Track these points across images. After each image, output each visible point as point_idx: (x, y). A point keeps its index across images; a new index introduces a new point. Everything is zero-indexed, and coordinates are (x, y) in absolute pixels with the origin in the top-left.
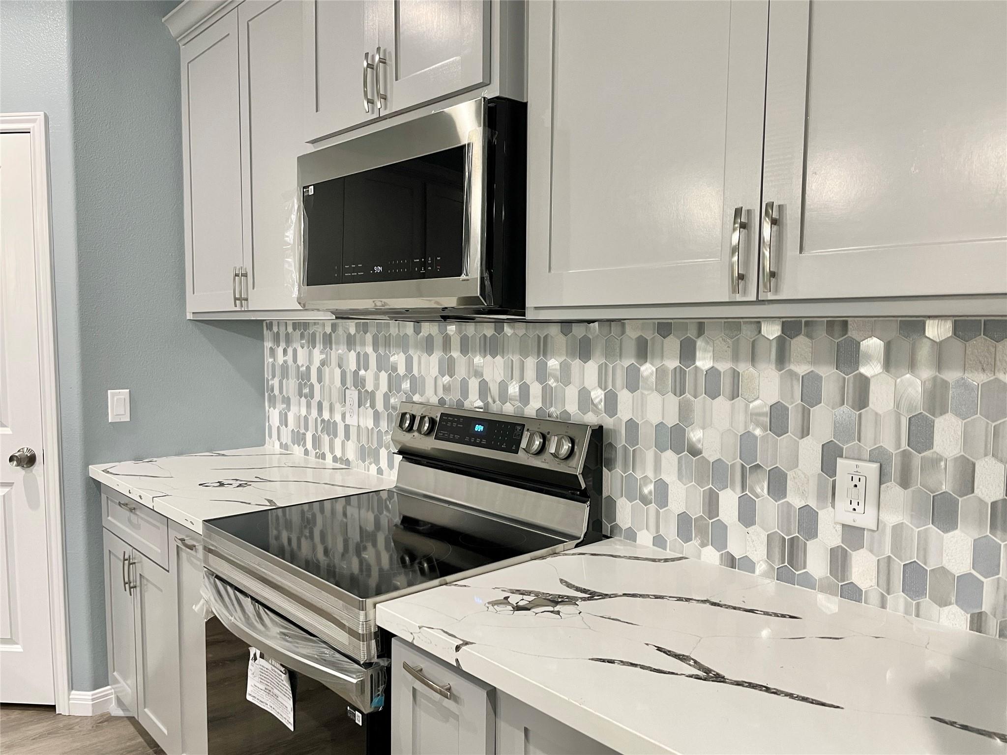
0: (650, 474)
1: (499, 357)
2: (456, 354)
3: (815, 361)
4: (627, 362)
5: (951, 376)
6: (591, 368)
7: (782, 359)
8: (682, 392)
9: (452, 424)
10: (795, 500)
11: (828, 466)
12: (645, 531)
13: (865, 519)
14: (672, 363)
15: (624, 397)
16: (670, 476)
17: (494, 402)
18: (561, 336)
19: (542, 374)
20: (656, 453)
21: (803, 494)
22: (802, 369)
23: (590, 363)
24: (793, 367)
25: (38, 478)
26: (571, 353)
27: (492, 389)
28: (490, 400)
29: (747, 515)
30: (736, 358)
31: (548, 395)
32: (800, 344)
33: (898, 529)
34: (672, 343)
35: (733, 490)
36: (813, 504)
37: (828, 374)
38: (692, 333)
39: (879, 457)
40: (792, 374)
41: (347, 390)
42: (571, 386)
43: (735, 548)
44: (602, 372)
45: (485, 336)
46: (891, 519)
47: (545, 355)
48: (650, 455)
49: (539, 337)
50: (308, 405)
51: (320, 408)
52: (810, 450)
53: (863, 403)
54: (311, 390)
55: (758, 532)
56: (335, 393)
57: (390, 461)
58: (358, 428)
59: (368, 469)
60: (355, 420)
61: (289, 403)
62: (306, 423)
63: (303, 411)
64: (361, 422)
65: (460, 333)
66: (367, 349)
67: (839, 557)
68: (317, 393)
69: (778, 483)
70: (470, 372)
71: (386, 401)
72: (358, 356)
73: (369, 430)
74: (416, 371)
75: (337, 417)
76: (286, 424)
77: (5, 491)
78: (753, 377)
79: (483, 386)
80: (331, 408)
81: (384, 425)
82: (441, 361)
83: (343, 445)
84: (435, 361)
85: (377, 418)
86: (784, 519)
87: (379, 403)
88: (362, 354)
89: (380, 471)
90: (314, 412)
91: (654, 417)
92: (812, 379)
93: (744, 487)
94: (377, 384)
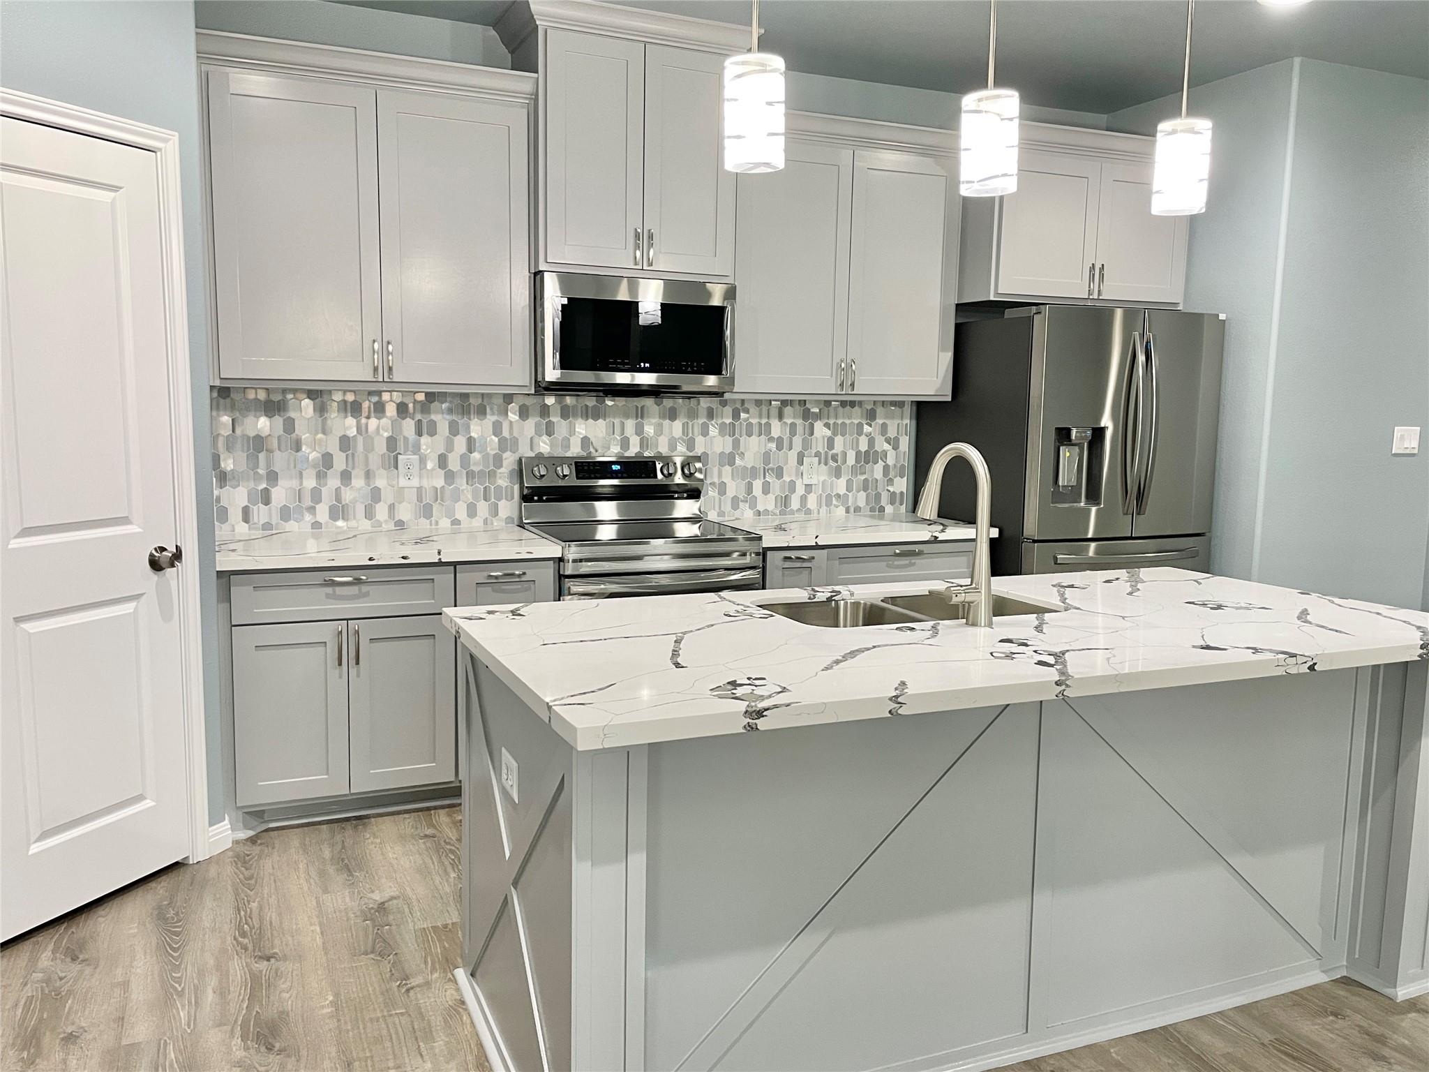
0: (716, 479)
1: (600, 421)
2: (555, 419)
3: (794, 418)
4: (701, 421)
5: (840, 422)
7: (781, 417)
8: (734, 435)
9: (589, 467)
10: (787, 478)
11: (800, 462)
12: (713, 511)
13: (814, 481)
14: (728, 421)
15: (700, 440)
16: (727, 479)
17: (596, 451)
18: (655, 406)
19: (639, 430)
20: (719, 468)
21: (790, 476)
22: (789, 421)
23: (677, 422)
24: (785, 420)
25: (171, 582)
26: (663, 417)
27: (594, 443)
28: (592, 450)
29: (766, 489)
30: (760, 417)
31: (644, 443)
32: (788, 410)
33: (824, 482)
35: (760, 479)
36: (794, 479)
37: (799, 422)
38: (738, 405)
39: (817, 454)
40: (785, 423)
41: (399, 456)
42: (663, 436)
43: (760, 507)
44: (685, 426)
45: (587, 406)
46: (822, 478)
47: (642, 417)
48: (716, 470)
49: (637, 407)
50: (321, 476)
51: (346, 477)
52: (793, 456)
53: (812, 434)
54: (327, 460)
55: (771, 497)
56: (375, 460)
57: (472, 511)
58: (420, 489)
59: (437, 523)
60: (415, 482)
61: (273, 477)
62: (316, 496)
63: (310, 483)
64: (425, 483)
65: (560, 403)
66: (433, 417)
67: (803, 499)
68: (340, 462)
69: (779, 473)
70: (572, 432)
71: (464, 461)
72: (419, 424)
73: (437, 489)
74: (506, 433)
75: (380, 482)
76: (267, 501)
77: (129, 608)
78: (768, 425)
79: (585, 441)
80: (368, 475)
81: (461, 482)
82: (537, 425)
83: (392, 508)
84: (530, 425)
85: (450, 477)
86: (782, 488)
87: (454, 464)
88: (425, 421)
89: (456, 522)
90: (333, 482)
91: (718, 450)
92: (793, 426)
93: (764, 477)
94: (450, 447)
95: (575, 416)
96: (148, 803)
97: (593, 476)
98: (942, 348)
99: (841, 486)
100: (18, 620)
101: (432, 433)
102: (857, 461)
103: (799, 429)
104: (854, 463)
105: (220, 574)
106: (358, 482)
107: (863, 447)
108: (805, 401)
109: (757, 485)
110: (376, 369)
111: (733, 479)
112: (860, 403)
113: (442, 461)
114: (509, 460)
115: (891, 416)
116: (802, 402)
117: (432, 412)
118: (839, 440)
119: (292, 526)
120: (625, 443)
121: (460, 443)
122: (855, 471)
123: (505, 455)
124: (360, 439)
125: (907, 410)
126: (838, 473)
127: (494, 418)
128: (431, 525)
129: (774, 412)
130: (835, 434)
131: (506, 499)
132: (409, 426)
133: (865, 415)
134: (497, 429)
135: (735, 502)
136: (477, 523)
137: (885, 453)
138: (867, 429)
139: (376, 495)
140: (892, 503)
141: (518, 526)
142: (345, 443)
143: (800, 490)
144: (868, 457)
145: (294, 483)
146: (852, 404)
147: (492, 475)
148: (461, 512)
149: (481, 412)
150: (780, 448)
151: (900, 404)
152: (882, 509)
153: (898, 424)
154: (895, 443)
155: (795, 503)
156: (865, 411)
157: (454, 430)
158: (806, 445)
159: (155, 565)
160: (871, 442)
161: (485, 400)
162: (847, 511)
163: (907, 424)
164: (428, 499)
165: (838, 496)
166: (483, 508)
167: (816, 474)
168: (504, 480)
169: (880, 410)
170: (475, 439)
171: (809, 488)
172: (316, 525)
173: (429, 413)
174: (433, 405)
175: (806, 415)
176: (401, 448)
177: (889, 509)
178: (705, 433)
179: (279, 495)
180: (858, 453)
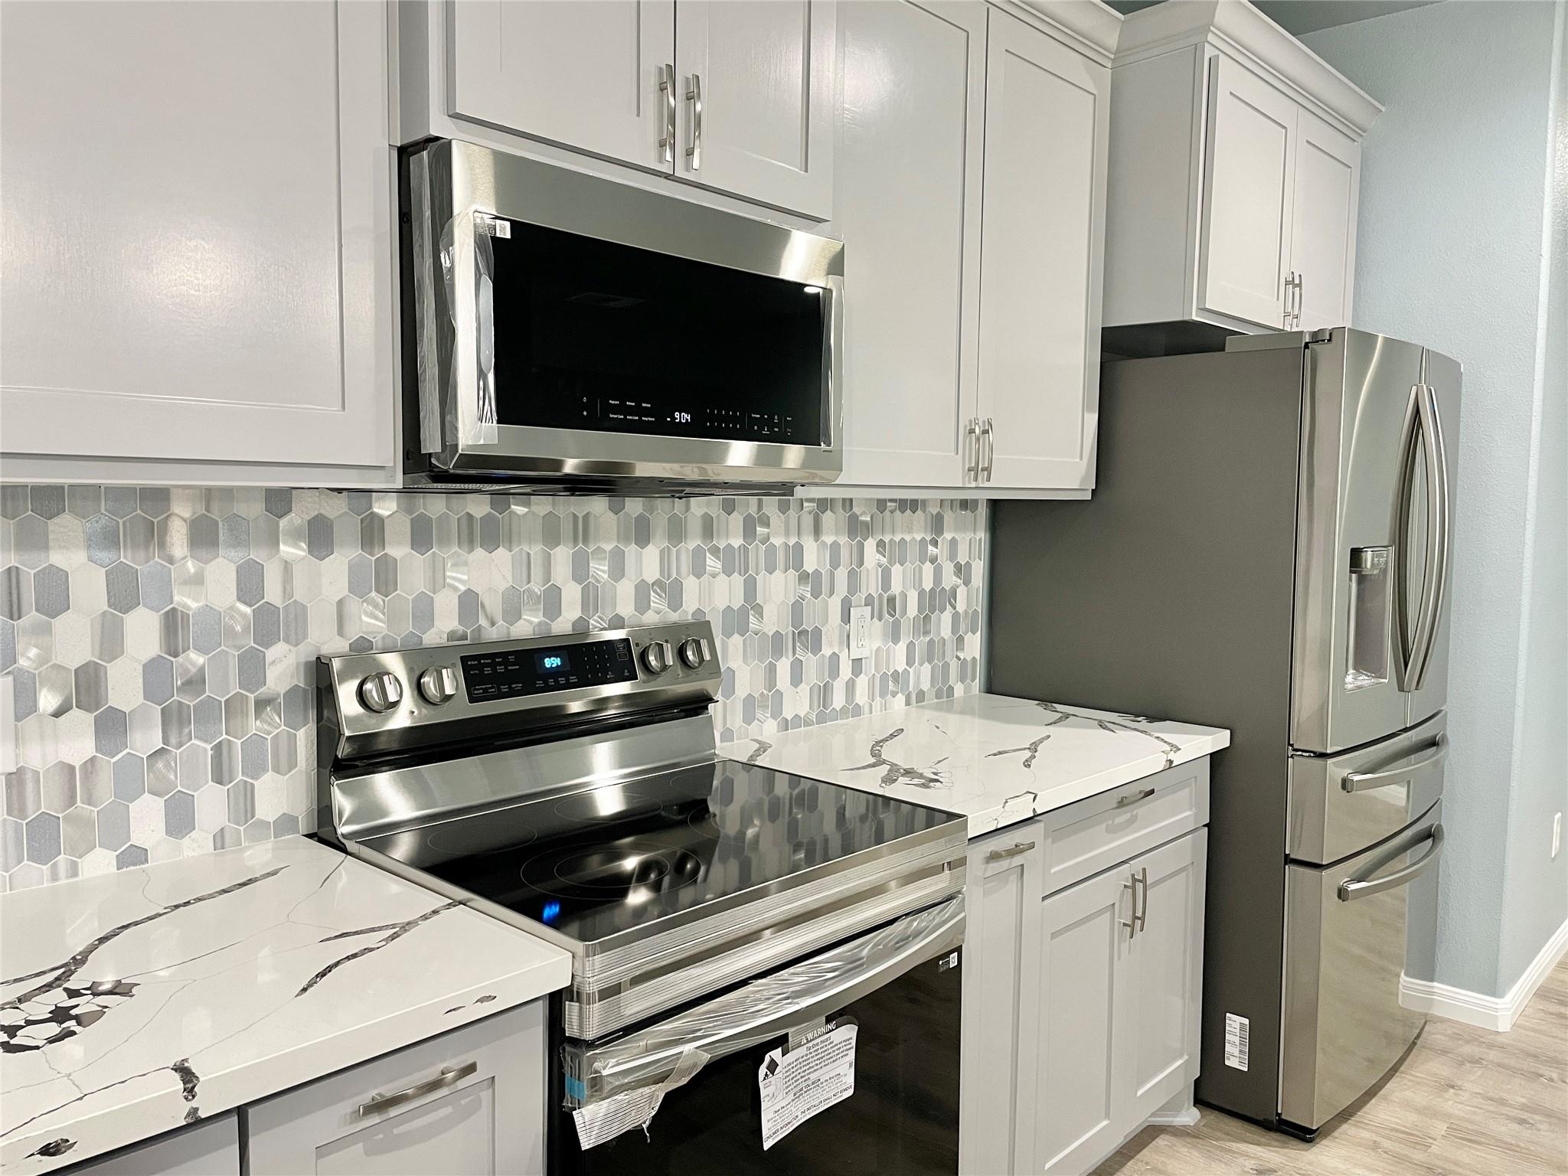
1: (501, 550)
2: (398, 550)
3: (837, 534)
4: (691, 545)
5: (897, 538)
6: (651, 555)
7: (817, 531)
8: (746, 571)
9: (494, 670)
10: (826, 651)
11: (846, 618)
13: (864, 652)
14: (737, 542)
15: (690, 584)
16: (736, 661)
17: (493, 624)
18: (611, 514)
19: (580, 571)
20: (723, 642)
21: (831, 645)
22: (828, 539)
23: (650, 547)
24: (823, 538)
26: (623, 537)
27: (487, 607)
28: (483, 622)
29: (796, 676)
30: (787, 534)
31: (590, 600)
32: (828, 517)
33: (878, 652)
35: (787, 658)
36: (837, 651)
37: (843, 540)
38: (751, 510)
39: (870, 600)
40: (824, 543)
42: (624, 581)
43: (788, 712)
44: (664, 556)
45: (470, 516)
46: (875, 646)
47: (586, 540)
49: (575, 517)
52: (835, 604)
53: (861, 563)
55: (804, 688)
57: (179, 820)
58: (15, 776)
59: (74, 871)
64: (33, 757)
65: (409, 511)
66: (57, 558)
67: (850, 687)
69: (815, 641)
70: (437, 581)
71: (155, 674)
73: (72, 768)
74: (273, 594)
78: (799, 548)
79: (469, 602)
81: (147, 741)
82: (354, 570)
84: (337, 568)
85: (112, 728)
86: (820, 671)
87: (124, 690)
88: (29, 573)
89: (134, 856)
91: (722, 602)
92: (835, 546)
93: (794, 653)
94: (111, 641)
95: (444, 541)
97: (505, 689)
99: (899, 656)
101: (54, 606)
102: (920, 609)
103: (844, 554)
104: (916, 612)
107: (928, 582)
108: (851, 500)
109: (784, 666)
111: (745, 662)
112: (923, 504)
113: (87, 686)
115: (961, 527)
116: (848, 503)
117: (51, 544)
118: (896, 573)
120: (552, 602)
121: (143, 629)
122: (916, 627)
123: (271, 654)
125: (983, 512)
126: (895, 634)
127: (239, 555)
128: (55, 877)
129: (808, 521)
130: (891, 562)
131: (277, 770)
133: (929, 528)
134: (249, 584)
135: (749, 708)
136: (197, 845)
137: (954, 593)
138: (932, 550)
140: (962, 678)
141: (310, 836)
143: (846, 671)
144: (933, 601)
146: (913, 505)
148: (147, 824)
149: (203, 538)
150: (816, 594)
151: (972, 506)
152: (950, 693)
153: (970, 540)
154: (966, 575)
155: (838, 700)
156: (929, 517)
157: (122, 593)
158: (853, 583)
160: (937, 573)
161: (215, 506)
162: (908, 701)
163: (980, 540)
164: (45, 800)
165: (896, 675)
166: (211, 803)
167: (868, 638)
168: (270, 717)
169: (949, 517)
170: (185, 617)
171: (857, 664)
173: (46, 547)
174: (54, 525)
175: (857, 529)
177: (958, 691)
178: (699, 570)
180: (922, 593)
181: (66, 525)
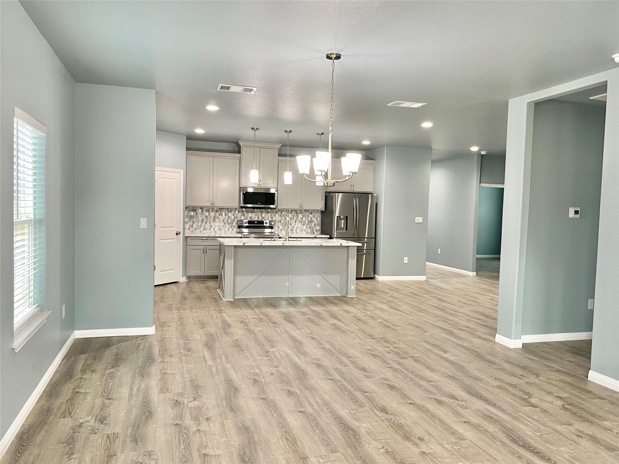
0: (277, 225)
2: (245, 213)
5: (304, 214)
6: (269, 214)
7: (291, 213)
8: (281, 217)
10: (292, 225)
11: (295, 222)
14: (280, 214)
15: (274, 218)
16: (279, 225)
19: (261, 215)
25: (179, 237)
26: (266, 213)
30: (287, 213)
31: (262, 218)
32: (293, 212)
34: (280, 212)
36: (294, 226)
37: (295, 214)
39: (299, 221)
44: (271, 215)
46: (300, 226)
47: (262, 213)
48: (277, 223)
49: (261, 211)
50: (202, 223)
51: (206, 223)
52: (294, 221)
53: (298, 217)
54: (203, 220)
55: (289, 229)
56: (211, 220)
57: (228, 230)
58: (219, 226)
60: (218, 224)
61: (193, 223)
62: (201, 226)
63: (200, 224)
64: (220, 224)
65: (245, 210)
66: (222, 212)
67: (296, 230)
68: (205, 220)
69: (291, 224)
70: (248, 216)
71: (227, 221)
72: (219, 214)
73: (222, 225)
74: (235, 215)
75: (212, 224)
76: (192, 227)
77: (173, 240)
78: (288, 215)
79: (251, 217)
80: (210, 223)
81: (227, 224)
82: (241, 214)
83: (214, 229)
84: (240, 214)
85: (225, 223)
86: (292, 228)
87: (225, 221)
89: (225, 232)
90: (204, 224)
91: (278, 219)
92: (294, 215)
94: (225, 218)
95: (249, 212)
96: (174, 271)
98: (322, 200)
99: (305, 227)
100: (160, 240)
101: (222, 215)
102: (308, 222)
103: (295, 216)
105: (185, 237)
106: (208, 224)
107: (310, 220)
110: (211, 204)
111: (281, 225)
112: (309, 211)
113: (223, 221)
114: (236, 220)
115: (316, 213)
116: (296, 210)
118: (304, 218)
119: (196, 231)
120: (258, 218)
121: (227, 217)
122: (308, 224)
124: (209, 216)
125: (319, 212)
126: (304, 225)
127: (233, 213)
129: (290, 212)
130: (303, 217)
131: (235, 227)
132: (217, 214)
133: (310, 213)
134: (234, 215)
135: (281, 230)
136: (230, 232)
137: (314, 221)
138: (310, 216)
139: (211, 226)
140: (316, 231)
141: (237, 233)
142: (206, 217)
143: (295, 228)
144: (311, 222)
145: (197, 224)
146: (307, 211)
147: (233, 223)
148: (226, 230)
149: (231, 212)
150: (291, 219)
151: (318, 211)
152: (314, 233)
153: (317, 215)
154: (317, 219)
155: (294, 230)
157: (226, 215)
158: (297, 219)
159: (177, 234)
160: (311, 218)
161: (232, 210)
162: (306, 233)
163: (319, 215)
165: (304, 229)
166: (231, 229)
167: (298, 225)
168: (235, 224)
169: (313, 212)
170: (229, 217)
171: (297, 228)
172: (201, 231)
175: (297, 213)
176: (216, 218)
177: (316, 233)
178: (275, 216)
179: (194, 226)
180: (308, 221)
181: (222, 210)
